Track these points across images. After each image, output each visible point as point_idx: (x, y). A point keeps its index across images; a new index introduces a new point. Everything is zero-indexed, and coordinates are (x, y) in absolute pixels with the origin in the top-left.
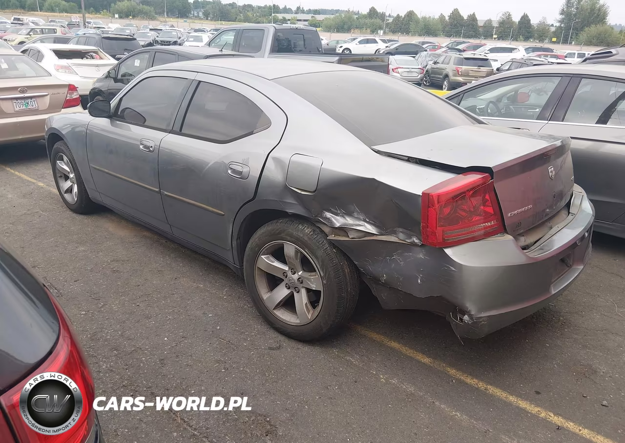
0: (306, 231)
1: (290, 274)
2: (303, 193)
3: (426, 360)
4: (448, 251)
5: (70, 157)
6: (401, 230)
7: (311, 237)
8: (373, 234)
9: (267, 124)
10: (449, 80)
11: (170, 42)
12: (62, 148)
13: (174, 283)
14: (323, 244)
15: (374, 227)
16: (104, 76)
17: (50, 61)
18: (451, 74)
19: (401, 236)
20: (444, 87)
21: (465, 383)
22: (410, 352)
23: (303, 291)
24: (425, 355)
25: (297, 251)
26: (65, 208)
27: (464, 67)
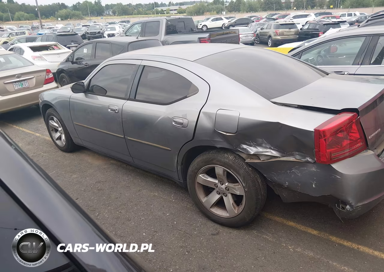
0: (230, 158)
1: (219, 185)
2: (227, 134)
3: (315, 232)
4: (334, 166)
5: (59, 118)
6: (297, 153)
7: (234, 162)
8: (277, 157)
9: (196, 91)
10: (272, 39)
11: (96, 32)
12: (52, 112)
13: (139, 194)
14: (243, 165)
15: (277, 152)
16: (64, 61)
17: (29, 54)
18: (272, 35)
19: (298, 157)
20: (269, 43)
21: (344, 245)
22: (302, 228)
23: (230, 196)
24: (313, 229)
25: (224, 171)
26: (57, 150)
27: (280, 30)
